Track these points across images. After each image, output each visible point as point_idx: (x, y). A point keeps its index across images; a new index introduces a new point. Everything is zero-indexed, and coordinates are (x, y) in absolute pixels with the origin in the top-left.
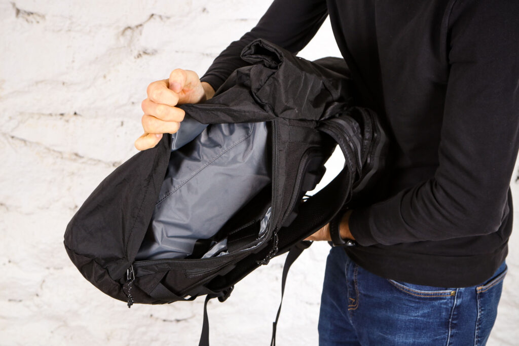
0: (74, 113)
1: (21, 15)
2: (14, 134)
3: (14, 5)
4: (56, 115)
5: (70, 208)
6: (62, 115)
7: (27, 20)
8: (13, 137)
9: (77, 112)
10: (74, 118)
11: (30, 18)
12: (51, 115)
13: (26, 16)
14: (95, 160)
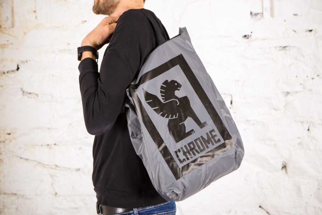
0: (54, 144)
1: (25, 94)
2: (21, 156)
3: (22, 89)
4: (45, 145)
5: (53, 194)
6: (48, 145)
7: (28, 97)
8: (21, 158)
9: (56, 144)
10: (54, 146)
11: (30, 96)
12: (42, 145)
13: (28, 95)
14: (66, 168)
